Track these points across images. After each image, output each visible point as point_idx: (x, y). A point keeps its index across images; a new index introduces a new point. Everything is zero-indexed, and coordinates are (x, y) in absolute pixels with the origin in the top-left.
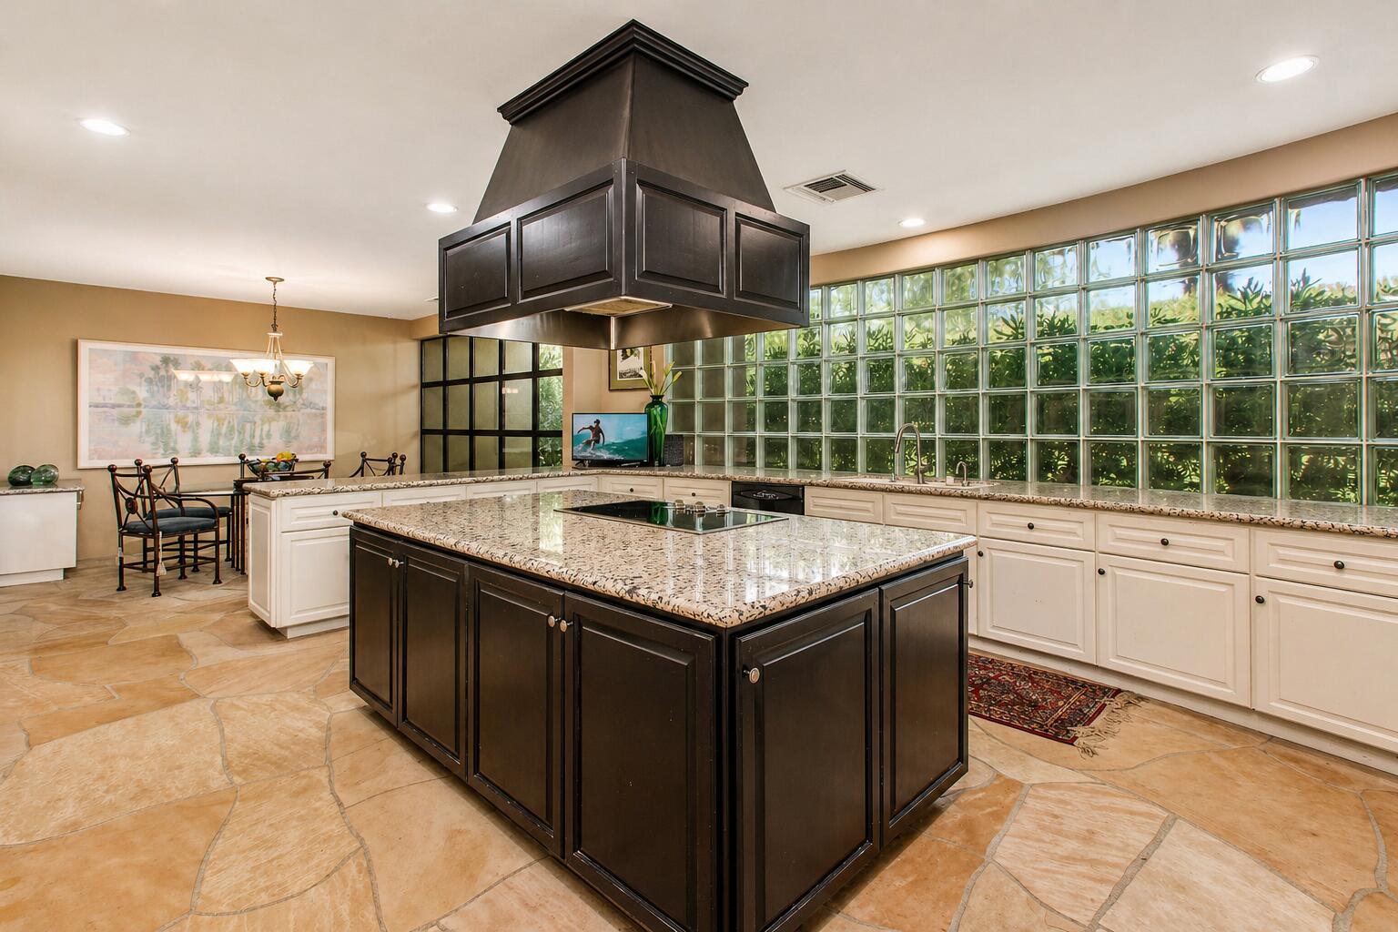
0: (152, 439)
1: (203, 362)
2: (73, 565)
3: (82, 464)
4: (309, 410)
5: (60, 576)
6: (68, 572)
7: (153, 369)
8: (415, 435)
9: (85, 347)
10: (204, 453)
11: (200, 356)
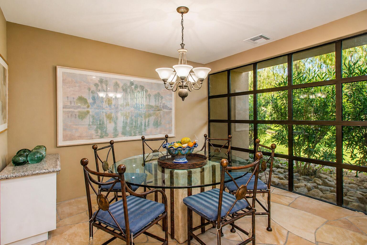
0: (95, 127)
1: (119, 82)
2: (54, 228)
3: (60, 144)
4: (165, 110)
5: (46, 237)
6: (50, 233)
7: (95, 85)
8: (205, 124)
9: (60, 71)
10: (120, 135)
11: (118, 79)
